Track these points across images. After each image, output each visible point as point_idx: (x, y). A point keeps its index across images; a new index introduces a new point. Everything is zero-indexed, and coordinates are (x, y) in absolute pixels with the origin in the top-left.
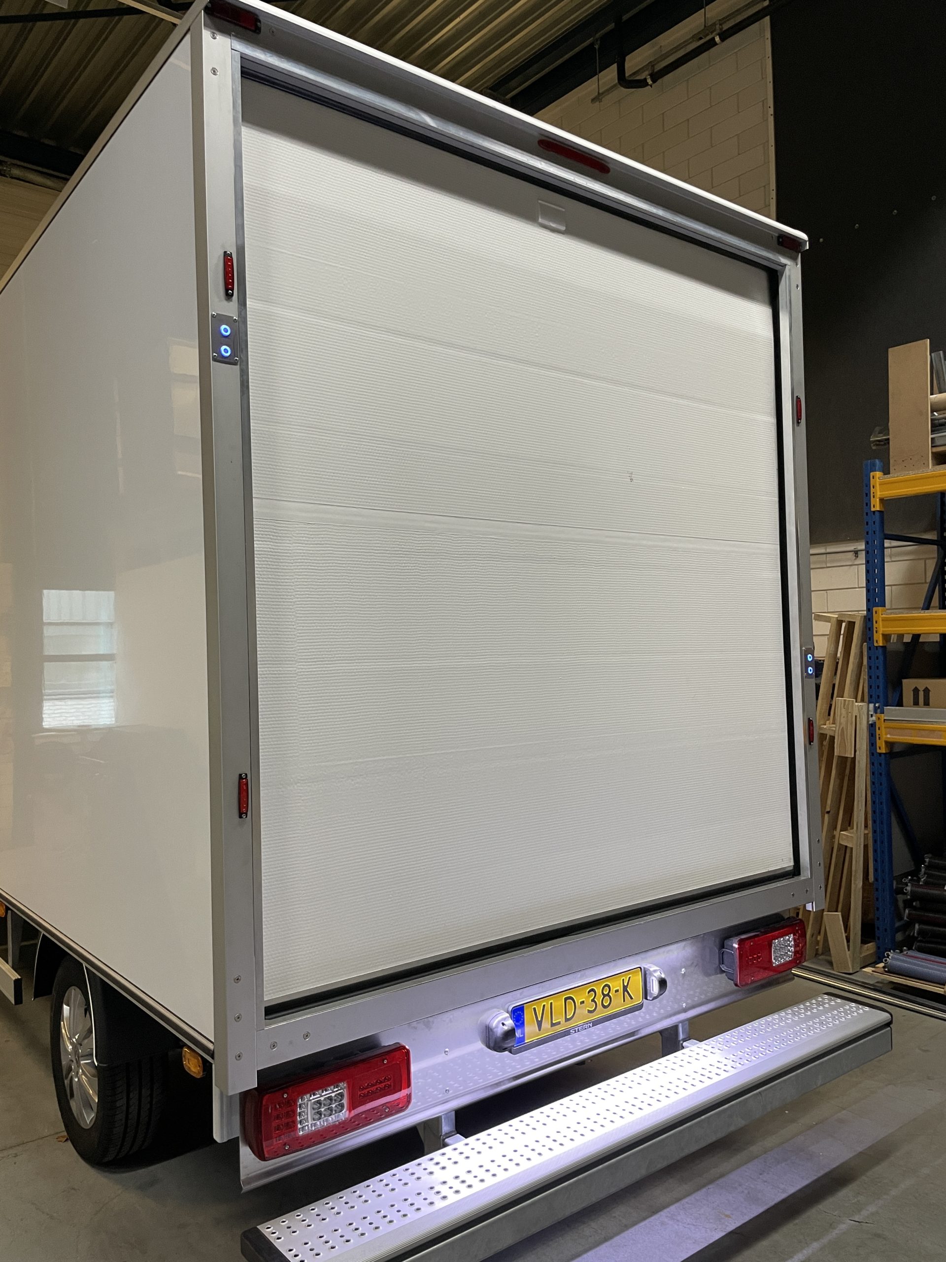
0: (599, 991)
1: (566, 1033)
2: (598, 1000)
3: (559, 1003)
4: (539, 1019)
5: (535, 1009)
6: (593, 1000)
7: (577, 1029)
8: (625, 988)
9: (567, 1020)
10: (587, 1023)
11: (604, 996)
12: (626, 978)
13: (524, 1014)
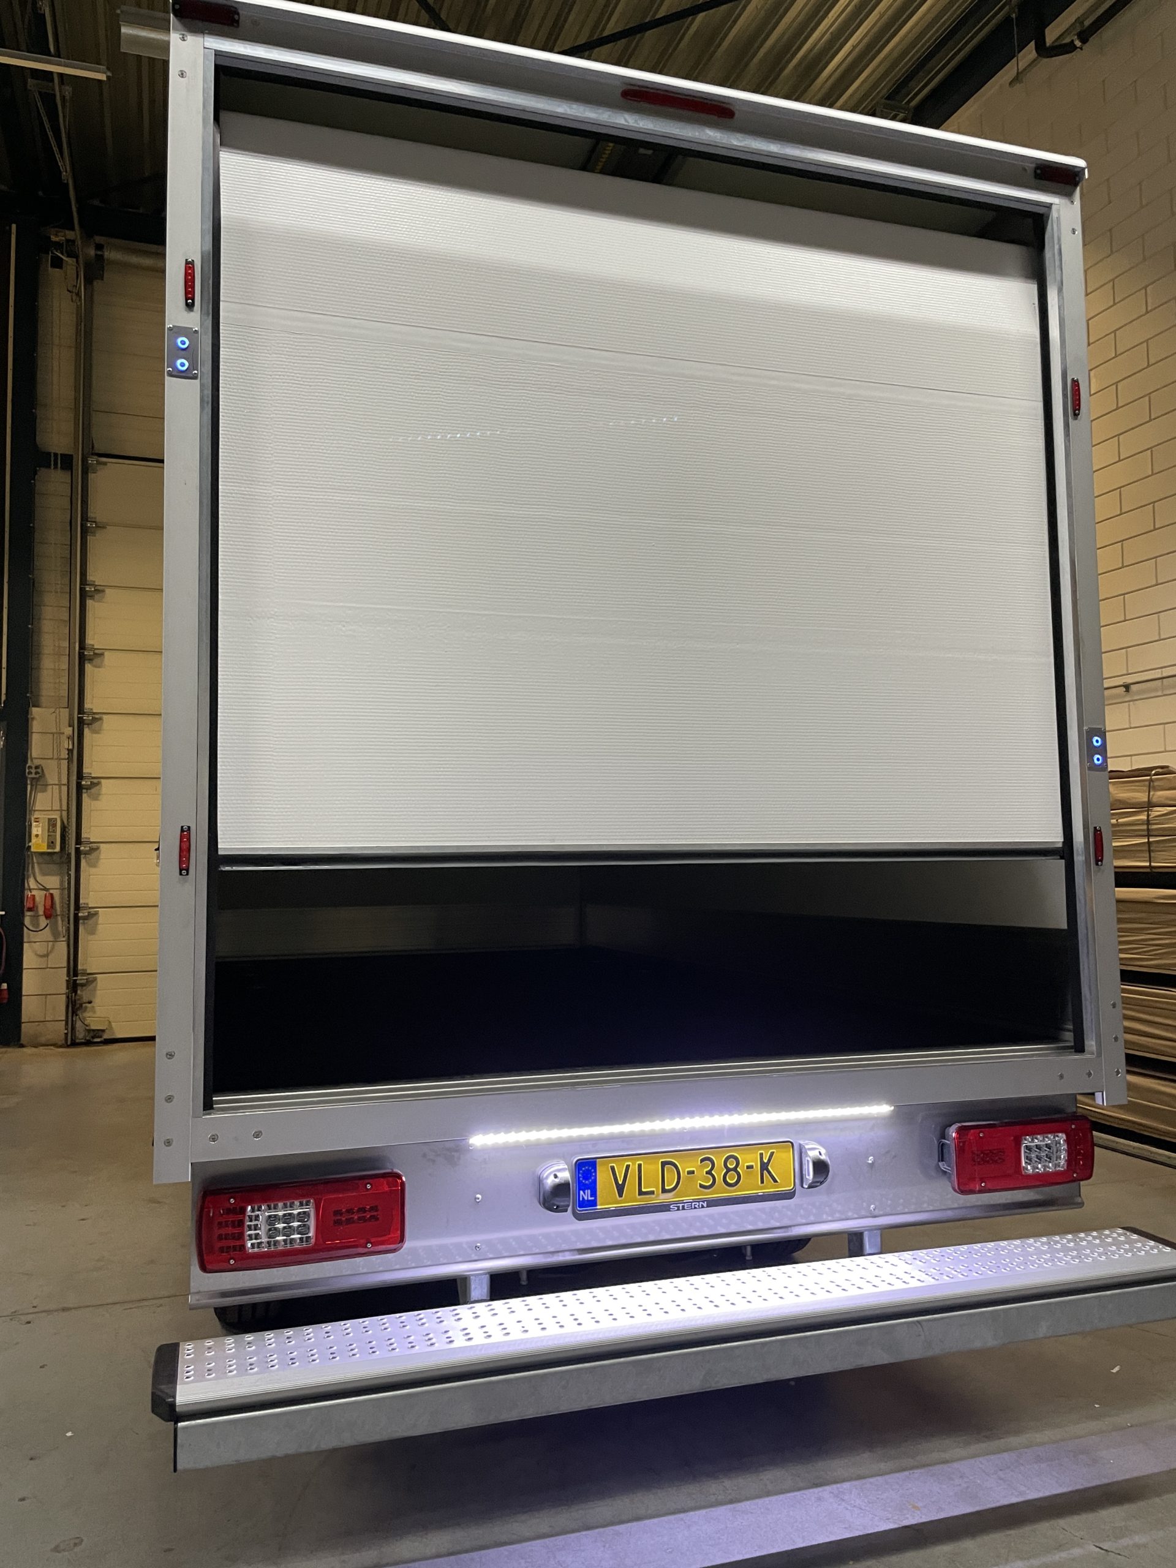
1: (664, 1208)
2: (719, 1174)
3: (652, 1169)
4: (620, 1183)
5: (613, 1168)
6: (709, 1173)
7: (681, 1205)
8: (764, 1167)
9: (664, 1191)
10: (698, 1201)
12: (767, 1153)
13: (595, 1172)
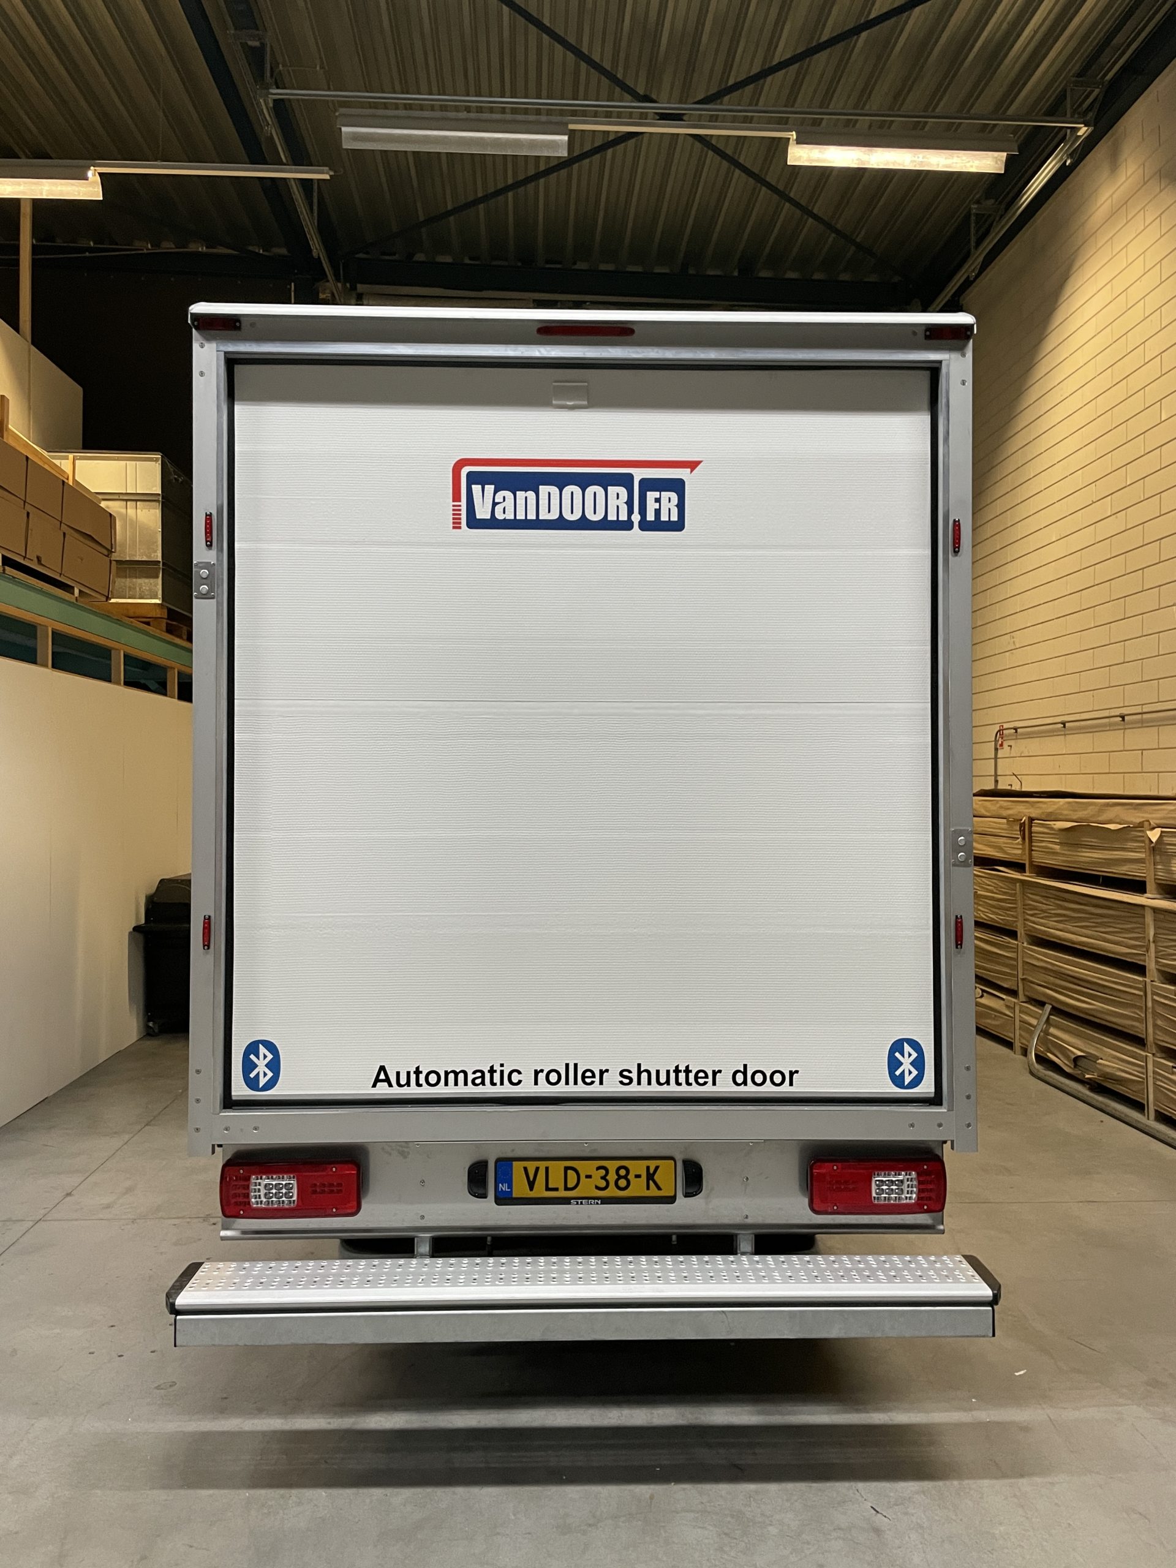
0: (612, 1169)
1: (566, 1201)
2: (612, 1177)
4: (531, 1179)
5: (525, 1168)
6: (604, 1178)
7: (579, 1201)
8: (650, 1177)
9: (567, 1188)
10: (594, 1198)
11: (620, 1177)
12: (653, 1166)
13: (512, 1170)
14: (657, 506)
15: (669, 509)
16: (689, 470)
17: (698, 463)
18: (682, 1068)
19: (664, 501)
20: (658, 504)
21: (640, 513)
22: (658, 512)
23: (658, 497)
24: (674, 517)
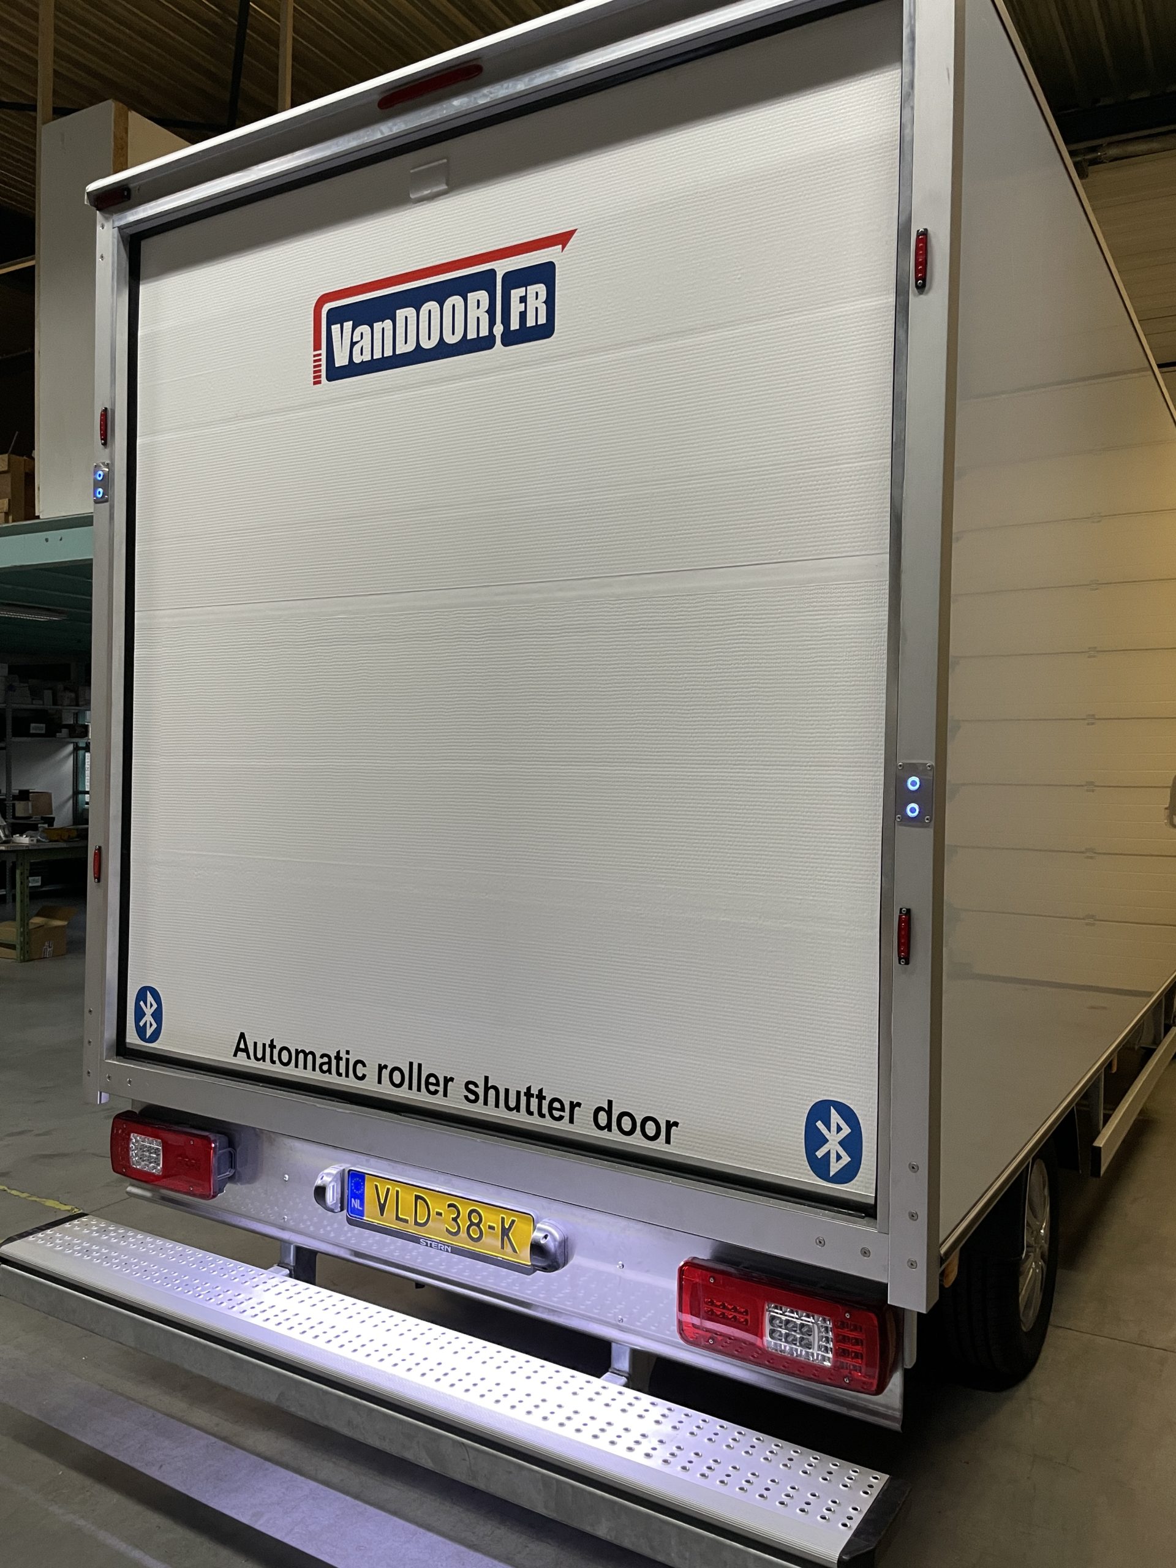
0: (464, 1212)
1: (415, 1239)
2: (464, 1223)
3: (407, 1198)
4: (382, 1202)
5: (376, 1186)
6: (455, 1220)
7: (429, 1242)
8: (505, 1232)
9: (416, 1223)
10: (444, 1243)
11: (472, 1224)
12: (508, 1219)
13: (364, 1185)
14: (522, 307)
15: (537, 308)
16: (560, 246)
17: (571, 233)
18: (535, 1091)
19: (531, 299)
20: (523, 304)
21: (502, 323)
22: (523, 315)
23: (524, 294)
24: (542, 320)
